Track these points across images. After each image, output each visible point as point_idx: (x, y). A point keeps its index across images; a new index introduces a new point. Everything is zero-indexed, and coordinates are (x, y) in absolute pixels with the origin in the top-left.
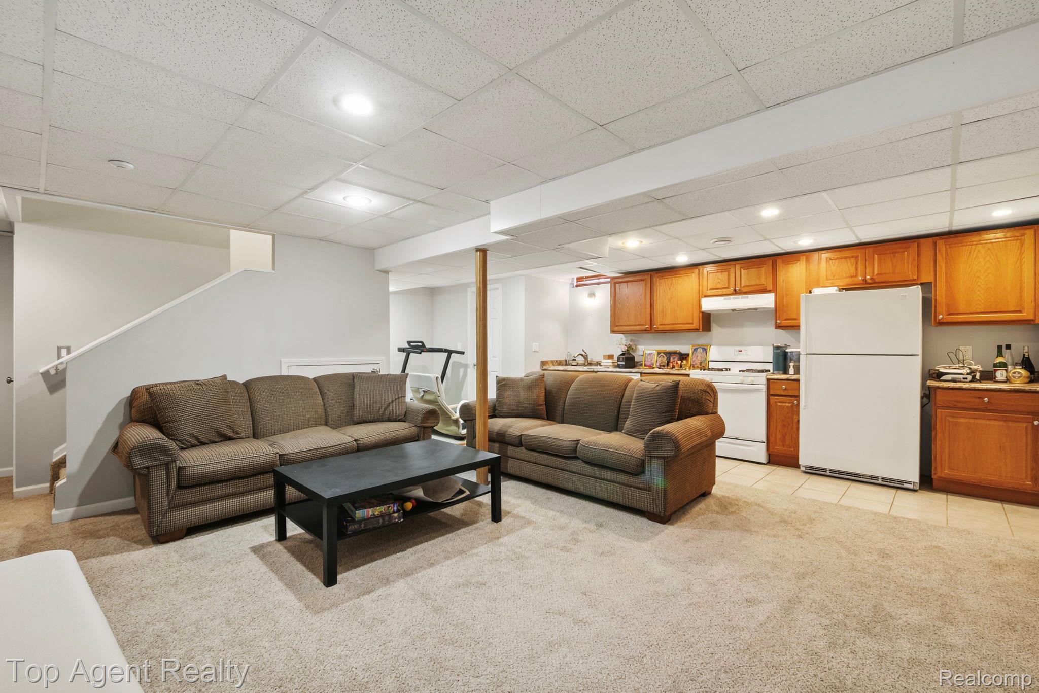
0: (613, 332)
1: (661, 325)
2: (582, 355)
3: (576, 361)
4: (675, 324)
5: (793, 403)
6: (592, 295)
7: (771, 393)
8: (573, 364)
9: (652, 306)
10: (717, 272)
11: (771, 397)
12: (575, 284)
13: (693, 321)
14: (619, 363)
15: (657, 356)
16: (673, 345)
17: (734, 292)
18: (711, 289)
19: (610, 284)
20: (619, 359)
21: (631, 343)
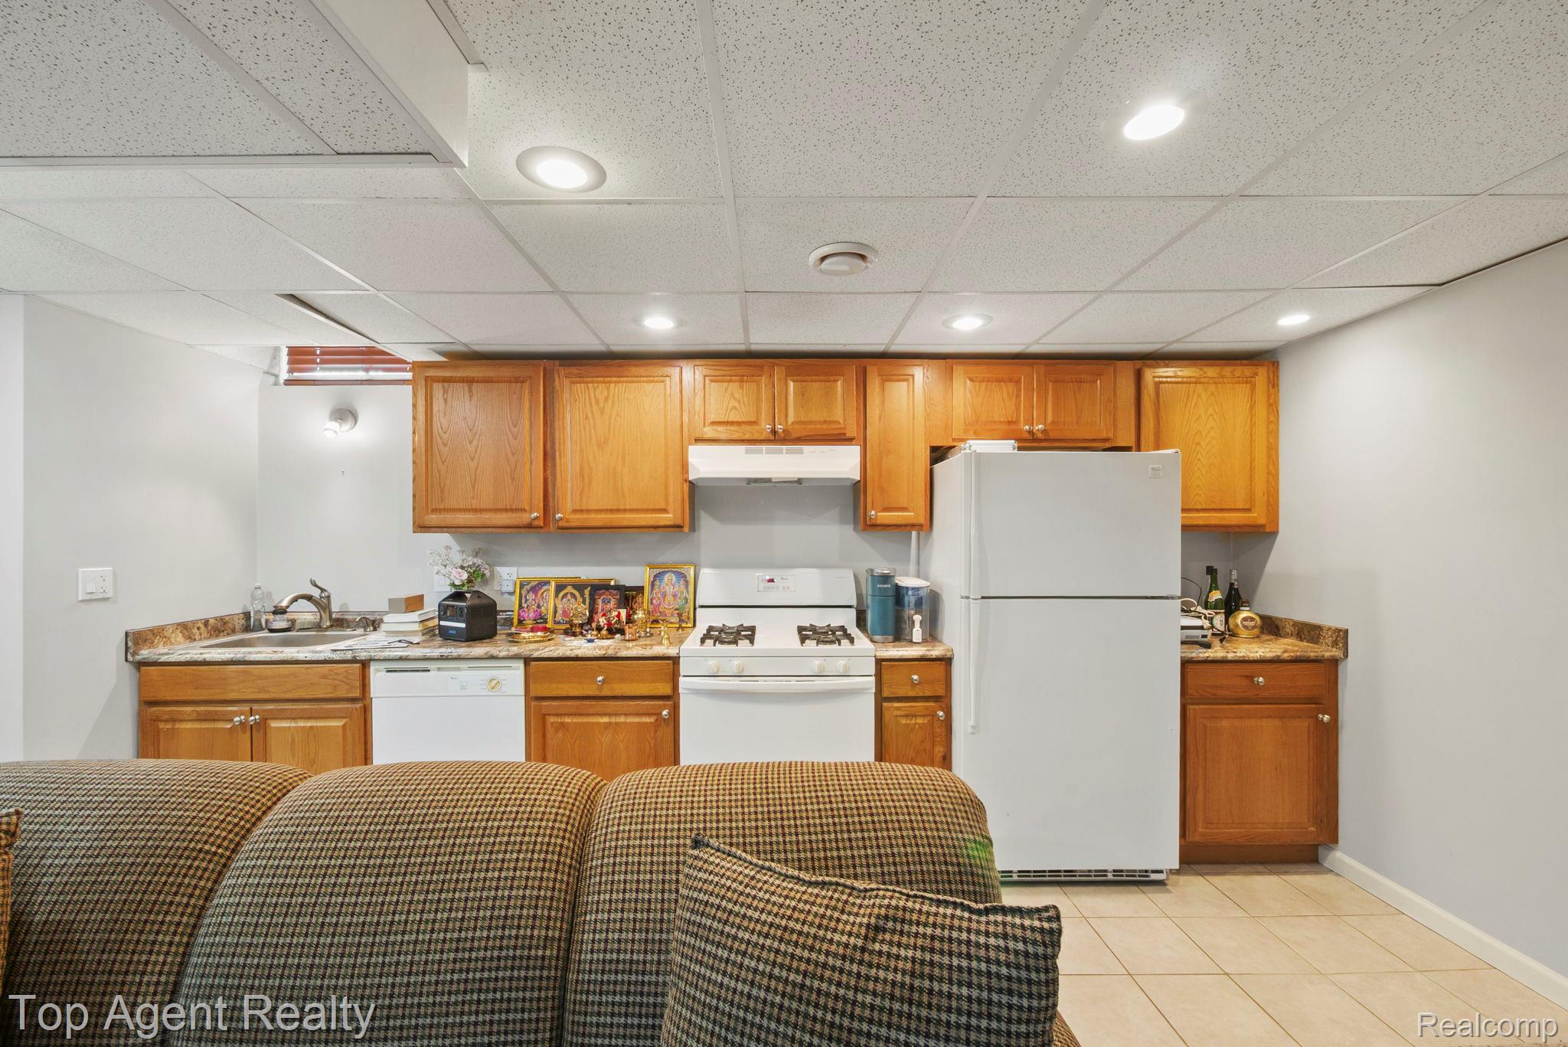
0: (421, 527)
1: (575, 511)
2: (309, 598)
3: (285, 616)
4: (618, 511)
5: (934, 715)
6: (345, 414)
7: (886, 694)
8: (277, 625)
9: (549, 457)
10: (730, 381)
11: (885, 704)
12: (284, 375)
13: (667, 503)
14: (442, 623)
15: (556, 596)
16: (599, 564)
17: (772, 438)
18: (713, 423)
19: (410, 387)
20: (444, 611)
21: (478, 561)
